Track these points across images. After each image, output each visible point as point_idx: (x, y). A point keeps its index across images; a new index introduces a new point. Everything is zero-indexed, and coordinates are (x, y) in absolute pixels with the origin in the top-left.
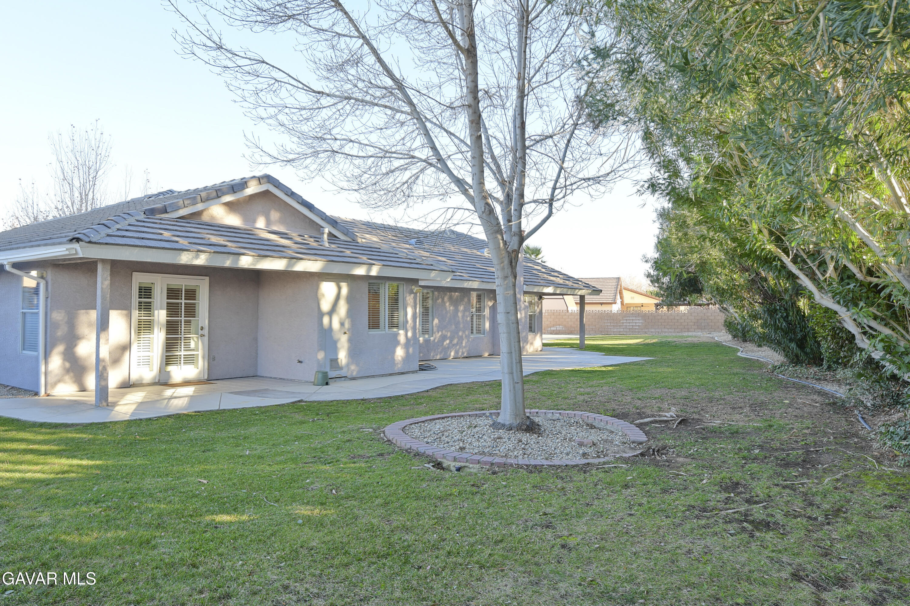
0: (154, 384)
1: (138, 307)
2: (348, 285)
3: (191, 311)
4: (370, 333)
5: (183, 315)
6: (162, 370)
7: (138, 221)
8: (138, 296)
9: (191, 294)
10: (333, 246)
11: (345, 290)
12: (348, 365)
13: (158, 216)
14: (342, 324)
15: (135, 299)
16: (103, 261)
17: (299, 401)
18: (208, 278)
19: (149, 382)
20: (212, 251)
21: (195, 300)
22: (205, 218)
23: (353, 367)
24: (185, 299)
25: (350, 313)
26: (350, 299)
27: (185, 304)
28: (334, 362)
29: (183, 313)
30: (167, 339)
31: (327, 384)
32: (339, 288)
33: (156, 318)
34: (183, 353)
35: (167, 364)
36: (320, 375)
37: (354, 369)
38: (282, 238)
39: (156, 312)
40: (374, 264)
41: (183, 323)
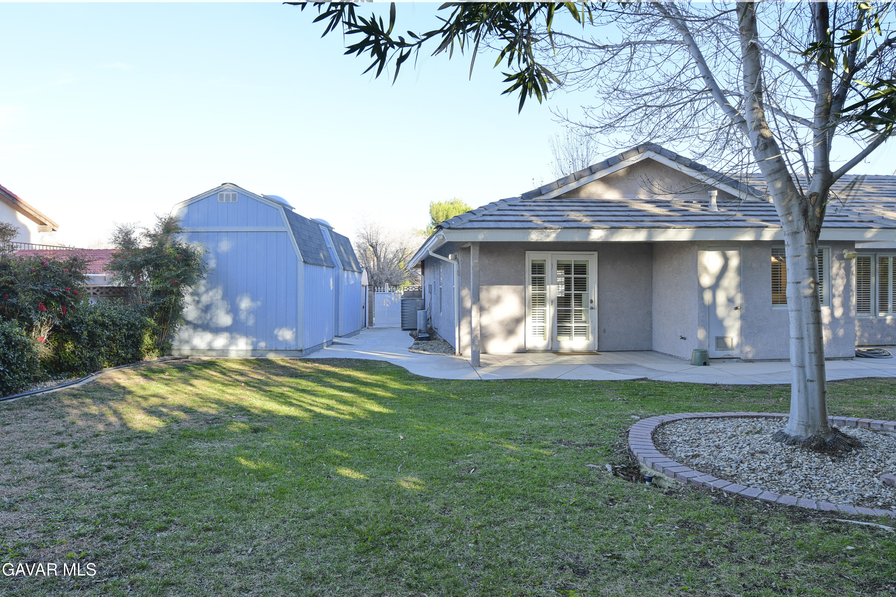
0: (546, 351)
1: (531, 282)
2: (740, 254)
3: (581, 284)
4: (774, 308)
5: (573, 289)
6: (553, 339)
7: (510, 205)
8: (531, 272)
9: (581, 269)
10: (722, 210)
11: (734, 261)
12: (740, 345)
13: (534, 199)
14: (730, 300)
15: (529, 276)
16: (473, 243)
17: (642, 379)
18: (596, 253)
19: (542, 349)
20: (608, 227)
21: (585, 274)
22: (583, 195)
23: (747, 349)
24: (575, 274)
25: (742, 287)
26: (741, 270)
27: (575, 278)
28: (721, 341)
29: (573, 287)
30: (559, 311)
31: (705, 364)
32: (726, 260)
33: (548, 292)
34: (573, 325)
35: (559, 334)
36: (698, 354)
37: (749, 351)
38: (657, 206)
39: (548, 287)
40: (767, 227)
41: (573, 297)
